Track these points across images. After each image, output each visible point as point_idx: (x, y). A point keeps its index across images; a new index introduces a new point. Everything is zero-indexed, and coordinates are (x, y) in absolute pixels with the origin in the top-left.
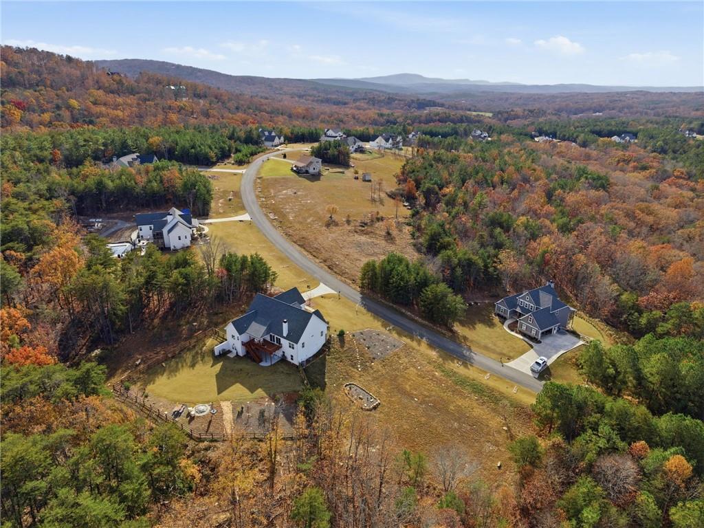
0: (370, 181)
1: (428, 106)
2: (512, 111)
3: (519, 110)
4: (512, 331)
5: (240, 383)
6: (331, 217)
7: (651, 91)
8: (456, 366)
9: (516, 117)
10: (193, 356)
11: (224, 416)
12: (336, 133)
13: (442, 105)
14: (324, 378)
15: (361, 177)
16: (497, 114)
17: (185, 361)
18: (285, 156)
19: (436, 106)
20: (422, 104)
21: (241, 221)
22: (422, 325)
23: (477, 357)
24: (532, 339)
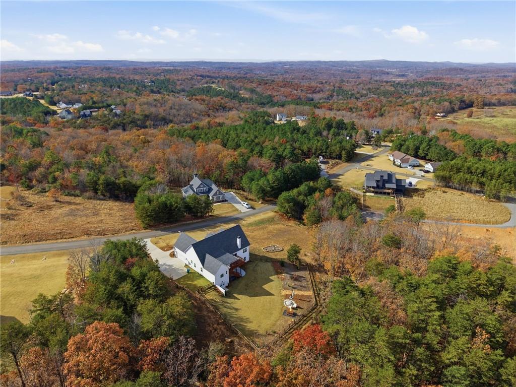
5: (262, 285)
10: (225, 307)
17: (229, 313)
22: (201, 222)
23: (237, 216)
24: (223, 201)
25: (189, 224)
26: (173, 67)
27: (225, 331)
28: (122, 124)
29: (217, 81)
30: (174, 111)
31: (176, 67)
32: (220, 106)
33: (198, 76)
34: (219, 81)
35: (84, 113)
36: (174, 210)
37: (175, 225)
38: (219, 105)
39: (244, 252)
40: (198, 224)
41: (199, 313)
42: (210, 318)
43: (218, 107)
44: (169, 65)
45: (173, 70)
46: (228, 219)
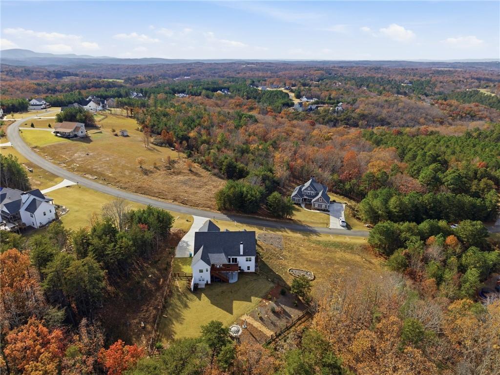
0: (128, 136)
1: (64, 76)
2: (137, 77)
3: (141, 76)
4: (311, 210)
5: (235, 300)
6: (141, 167)
7: (205, 62)
8: (314, 237)
9: (141, 82)
10: (179, 299)
11: (254, 325)
12: (40, 101)
13: (76, 75)
14: (275, 273)
15: (119, 134)
16: (128, 80)
17: (176, 305)
18: (32, 126)
19: (70, 76)
20: (59, 75)
21: (67, 187)
22: (275, 221)
23: (316, 229)
24: (324, 210)
25: (260, 219)
26: (454, 68)
27: (152, 317)
28: (335, 121)
29: (492, 85)
30: (399, 114)
31: (456, 68)
32: (469, 114)
33: (473, 78)
34: (495, 86)
35: (311, 107)
36: (246, 201)
37: (247, 215)
38: (467, 112)
39: (247, 261)
40: (266, 222)
41: (154, 291)
42: (156, 300)
43: (464, 115)
44: (450, 66)
45: (446, 71)
46: (302, 228)
